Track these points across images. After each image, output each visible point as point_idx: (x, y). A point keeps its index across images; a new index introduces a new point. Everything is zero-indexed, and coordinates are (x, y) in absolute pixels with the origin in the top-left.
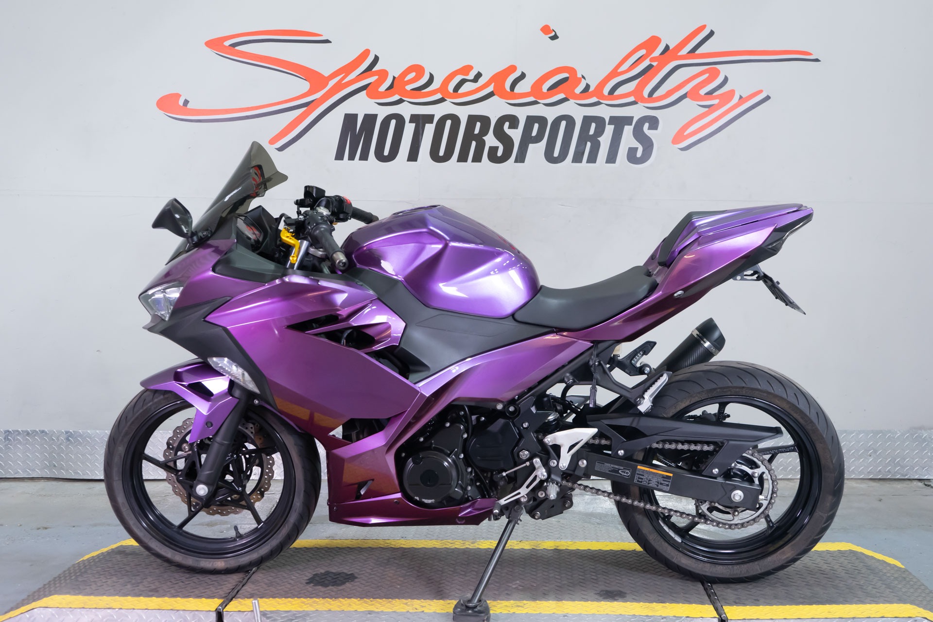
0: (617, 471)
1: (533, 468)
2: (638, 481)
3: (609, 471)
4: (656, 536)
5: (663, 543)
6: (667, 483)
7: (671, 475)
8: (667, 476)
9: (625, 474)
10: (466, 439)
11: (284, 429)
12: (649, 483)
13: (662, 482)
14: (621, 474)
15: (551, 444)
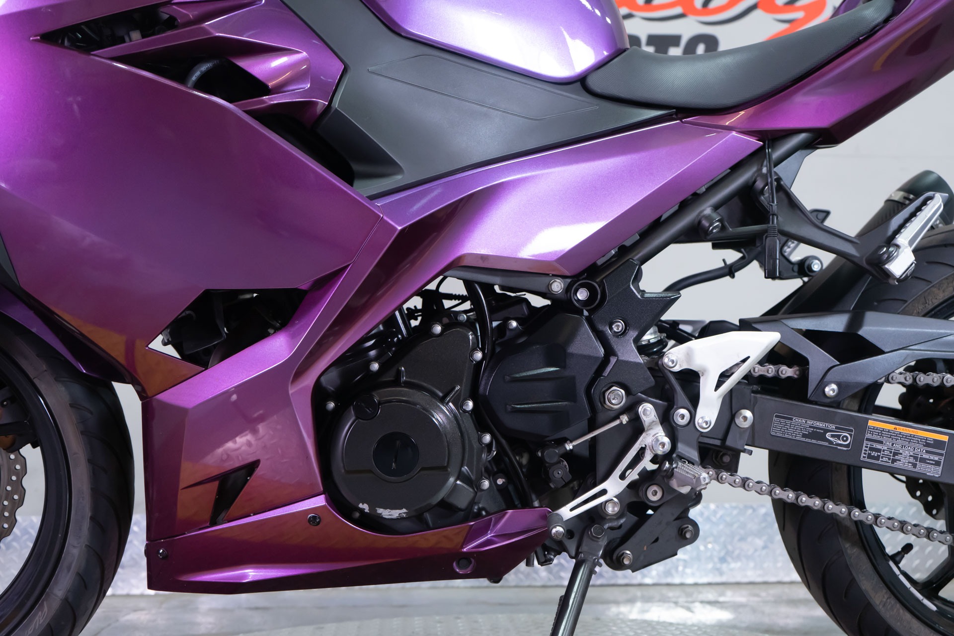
0: (820, 435)
1: (637, 428)
2: (870, 456)
3: (804, 436)
6: (936, 458)
7: (945, 438)
8: (935, 440)
9: (841, 442)
10: (480, 363)
11: (44, 367)
12: (894, 461)
13: (924, 456)
14: (831, 442)
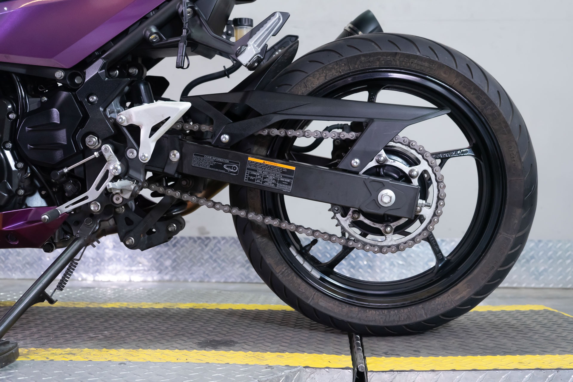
0: (219, 166)
2: (249, 179)
3: (211, 166)
4: (285, 269)
5: (295, 278)
6: (288, 181)
7: (293, 168)
8: (287, 169)
9: (232, 171)
10: (15, 120)
12: (264, 182)
13: (281, 179)
14: (227, 171)
15: (126, 124)
